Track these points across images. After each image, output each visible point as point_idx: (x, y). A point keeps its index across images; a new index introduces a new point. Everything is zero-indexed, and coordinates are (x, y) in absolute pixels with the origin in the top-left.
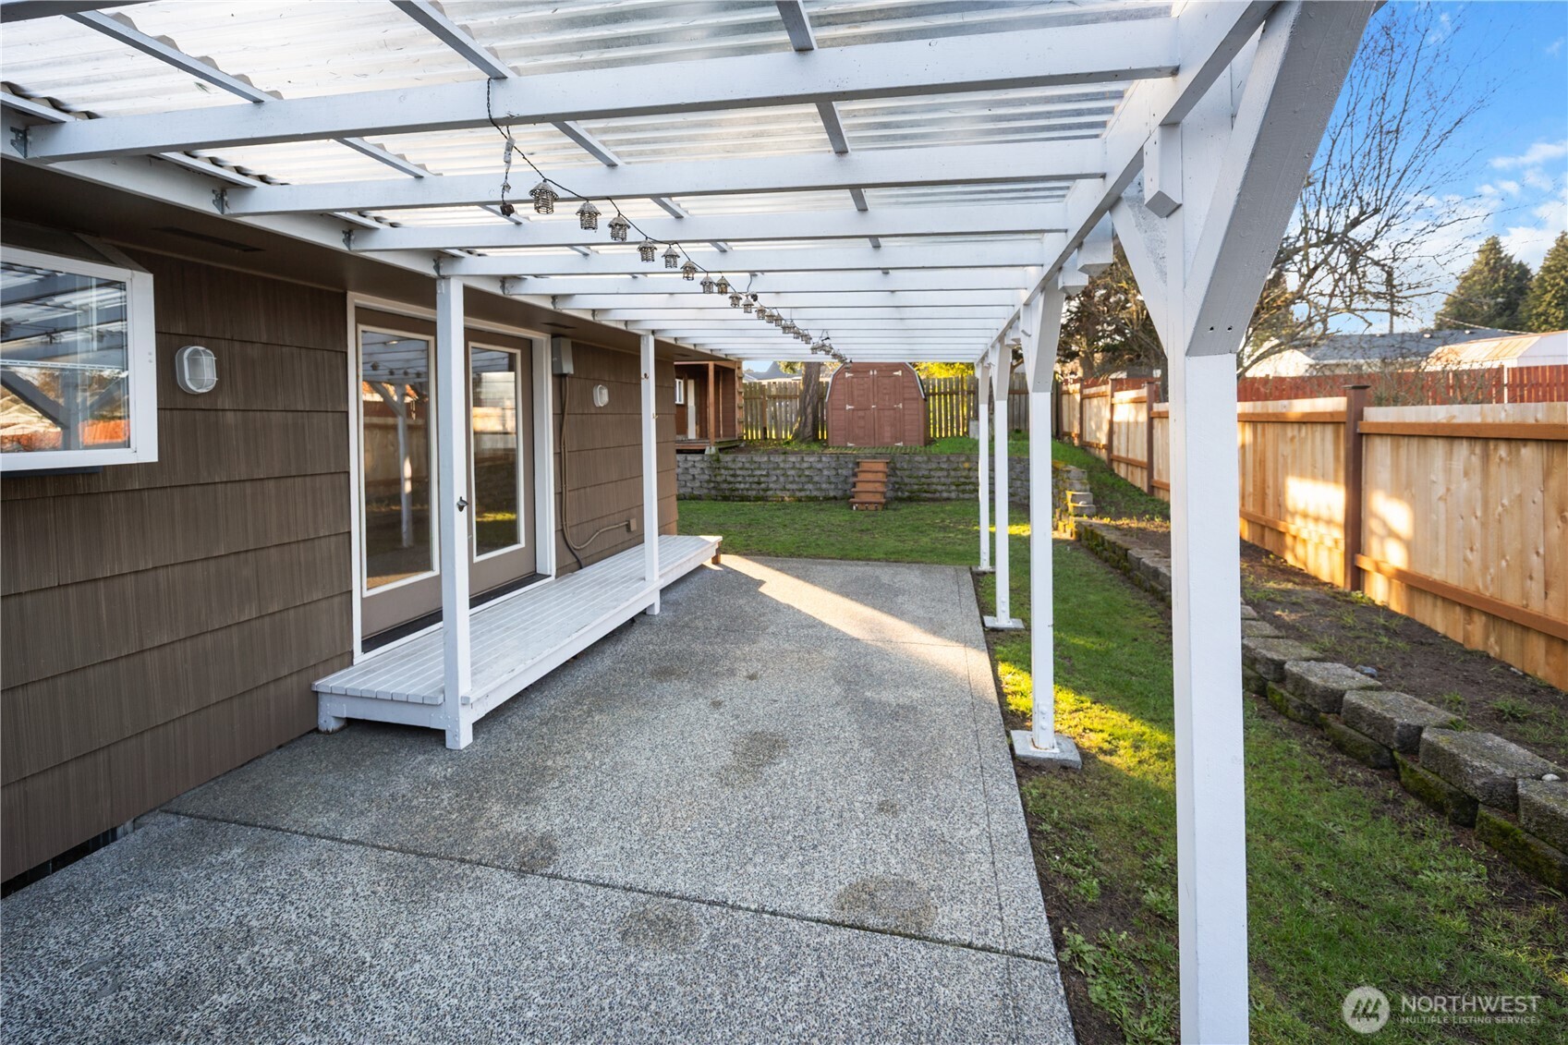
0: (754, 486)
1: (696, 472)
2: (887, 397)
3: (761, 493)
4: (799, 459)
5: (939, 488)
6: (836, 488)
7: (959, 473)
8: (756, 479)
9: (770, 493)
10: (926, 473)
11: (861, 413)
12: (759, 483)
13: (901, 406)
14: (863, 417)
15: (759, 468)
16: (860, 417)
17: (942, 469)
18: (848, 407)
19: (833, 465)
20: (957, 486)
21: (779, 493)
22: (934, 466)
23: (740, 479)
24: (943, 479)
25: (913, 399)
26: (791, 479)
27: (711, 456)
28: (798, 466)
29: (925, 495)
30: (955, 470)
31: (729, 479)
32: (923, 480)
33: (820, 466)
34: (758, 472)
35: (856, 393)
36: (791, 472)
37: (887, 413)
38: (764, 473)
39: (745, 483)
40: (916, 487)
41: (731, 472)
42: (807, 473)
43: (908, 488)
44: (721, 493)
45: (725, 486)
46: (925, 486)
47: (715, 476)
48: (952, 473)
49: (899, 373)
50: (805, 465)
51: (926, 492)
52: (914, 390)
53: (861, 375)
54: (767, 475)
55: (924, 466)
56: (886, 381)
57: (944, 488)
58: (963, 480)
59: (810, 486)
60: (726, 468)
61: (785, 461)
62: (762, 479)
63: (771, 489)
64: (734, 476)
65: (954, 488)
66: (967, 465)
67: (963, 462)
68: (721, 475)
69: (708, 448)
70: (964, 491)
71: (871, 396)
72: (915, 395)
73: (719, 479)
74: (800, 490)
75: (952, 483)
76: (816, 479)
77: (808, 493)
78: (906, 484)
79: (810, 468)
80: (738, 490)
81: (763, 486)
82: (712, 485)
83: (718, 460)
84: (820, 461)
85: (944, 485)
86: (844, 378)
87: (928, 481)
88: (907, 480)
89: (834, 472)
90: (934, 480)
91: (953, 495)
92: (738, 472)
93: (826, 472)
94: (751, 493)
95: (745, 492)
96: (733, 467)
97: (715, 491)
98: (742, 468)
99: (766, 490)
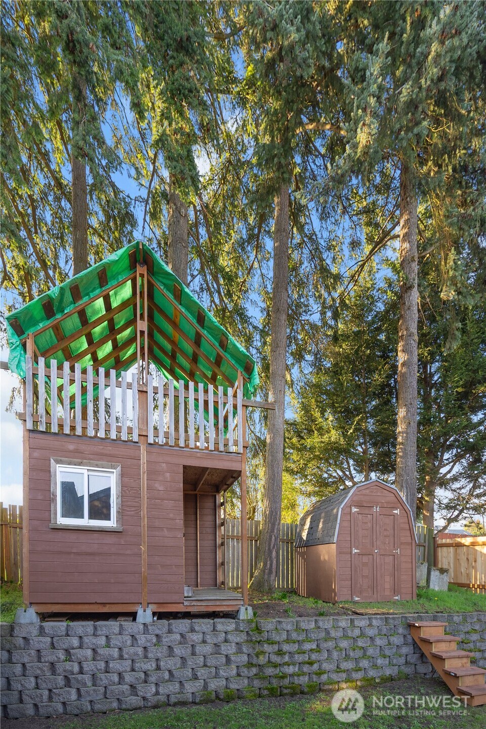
0: (306, 669)
1: (231, 649)
3: (315, 678)
6: (391, 664)
8: (306, 658)
9: (324, 677)
12: (311, 664)
15: (307, 640)
21: (335, 677)
23: (286, 658)
27: (249, 622)
28: (349, 634)
31: (275, 659)
34: (307, 646)
38: (314, 647)
39: (294, 664)
41: (276, 647)
42: (360, 643)
44: (266, 684)
45: (270, 671)
47: (257, 656)
50: (357, 633)
60: (271, 642)
62: (314, 657)
64: (280, 653)
68: (263, 653)
69: (243, 609)
73: (262, 660)
76: (370, 652)
79: (362, 636)
80: (286, 676)
81: (316, 666)
82: (254, 670)
83: (258, 629)
92: (286, 647)
94: (304, 680)
95: (296, 680)
96: (277, 639)
97: (257, 683)
98: (288, 641)
99: (319, 673)
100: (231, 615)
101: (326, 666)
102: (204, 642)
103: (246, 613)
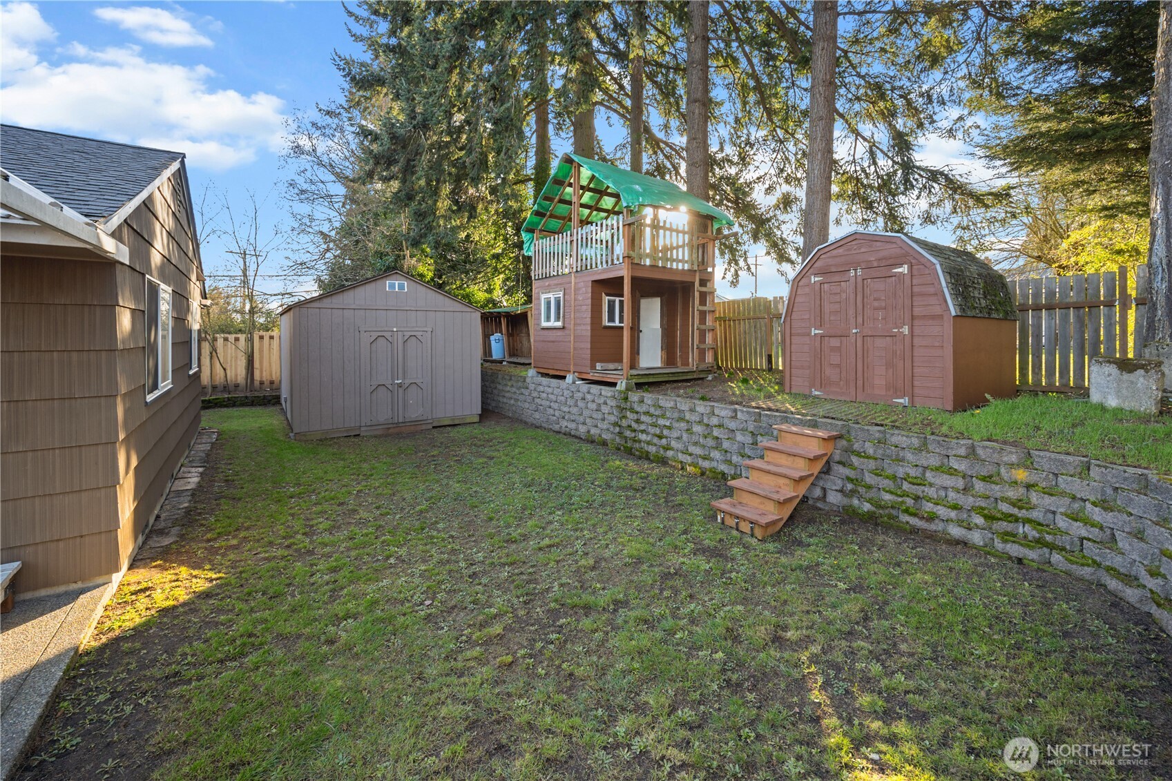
0: (656, 440)
1: (607, 410)
2: (880, 314)
3: (662, 452)
4: (708, 410)
5: (942, 511)
7: (996, 490)
8: (658, 431)
9: (670, 453)
10: (913, 472)
11: (835, 342)
12: (660, 437)
13: (906, 330)
14: (838, 349)
15: (663, 416)
16: (833, 349)
17: (952, 472)
18: (814, 331)
19: (751, 428)
20: (990, 518)
21: (681, 457)
22: (934, 461)
23: (643, 427)
24: (952, 495)
25: (933, 317)
26: (695, 438)
27: (622, 392)
28: (705, 421)
29: (905, 518)
30: (987, 479)
31: (634, 425)
32: (906, 486)
33: (732, 425)
34: (661, 422)
35: (827, 308)
36: (697, 429)
37: (880, 342)
38: (667, 424)
39: (648, 434)
40: (887, 497)
41: (636, 417)
42: (716, 433)
43: (872, 494)
44: (624, 443)
45: (629, 434)
46: (910, 502)
47: (622, 419)
48: (979, 486)
49: (904, 269)
50: (715, 421)
51: (907, 511)
52: (933, 300)
53: (837, 278)
54: (670, 428)
55: (909, 456)
56: (879, 285)
57: (953, 514)
58: (1005, 507)
59: (716, 454)
60: (632, 410)
61: (692, 410)
62: (665, 432)
63: (672, 449)
64: (638, 421)
65: (979, 520)
66: (1021, 475)
67: (1012, 465)
68: (627, 418)
69: (619, 382)
70: (1008, 536)
71: (851, 312)
72: (938, 310)
73: (624, 423)
74: (705, 458)
75: (980, 510)
76: (726, 445)
77: (714, 464)
78: (869, 487)
79: (720, 426)
80: (640, 441)
81: (664, 441)
82: (618, 430)
83: (626, 399)
84: (734, 417)
85: (955, 507)
86: (809, 284)
87: (918, 490)
88: (869, 479)
89: (749, 439)
90: (931, 492)
91: (976, 538)
92: (643, 418)
93: (739, 437)
94: (652, 449)
95: (646, 447)
96: (638, 409)
97: (618, 439)
98: (647, 413)
99: (667, 448)
100: (614, 385)
101: (674, 444)
102: (593, 401)
103: (621, 386)
